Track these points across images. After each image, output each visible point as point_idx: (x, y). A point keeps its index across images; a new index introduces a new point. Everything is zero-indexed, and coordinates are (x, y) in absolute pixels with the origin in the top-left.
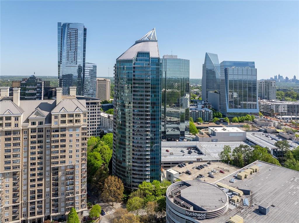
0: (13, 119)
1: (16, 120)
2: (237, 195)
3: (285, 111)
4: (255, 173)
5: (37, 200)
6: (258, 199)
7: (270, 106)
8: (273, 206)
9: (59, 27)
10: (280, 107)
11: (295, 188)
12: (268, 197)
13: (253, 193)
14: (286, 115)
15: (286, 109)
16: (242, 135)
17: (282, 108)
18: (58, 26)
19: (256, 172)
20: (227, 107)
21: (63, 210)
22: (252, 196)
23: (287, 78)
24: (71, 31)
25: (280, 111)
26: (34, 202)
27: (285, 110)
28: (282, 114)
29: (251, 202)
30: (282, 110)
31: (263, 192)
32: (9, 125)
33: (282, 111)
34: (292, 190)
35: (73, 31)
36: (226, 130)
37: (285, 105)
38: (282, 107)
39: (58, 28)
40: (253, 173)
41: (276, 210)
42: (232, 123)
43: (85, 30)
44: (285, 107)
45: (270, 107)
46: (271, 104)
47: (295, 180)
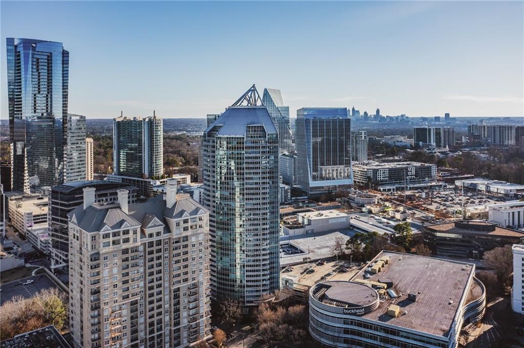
0: (131, 232)
1: (134, 234)
2: (381, 288)
3: (386, 179)
4: (387, 265)
5: (156, 334)
6: (402, 290)
7: (366, 172)
8: (419, 293)
9: (10, 48)
10: (380, 172)
11: (432, 274)
12: (411, 286)
13: (395, 285)
14: (387, 183)
15: (387, 174)
16: (344, 220)
17: (382, 174)
18: (7, 45)
19: (387, 263)
20: (310, 179)
21: (185, 341)
22: (395, 287)
23: (365, 113)
24: (38, 57)
25: (379, 179)
26: (153, 337)
27: (385, 177)
28: (383, 183)
29: (397, 292)
30: (382, 176)
31: (404, 282)
32: (126, 241)
33: (382, 179)
34: (430, 276)
35: (43, 57)
36: (322, 215)
37: (386, 170)
38: (382, 172)
39: (7, 49)
40: (385, 266)
41: (422, 296)
42: (320, 203)
43: (65, 54)
44: (386, 172)
45: (366, 174)
46: (368, 169)
47: (430, 266)
